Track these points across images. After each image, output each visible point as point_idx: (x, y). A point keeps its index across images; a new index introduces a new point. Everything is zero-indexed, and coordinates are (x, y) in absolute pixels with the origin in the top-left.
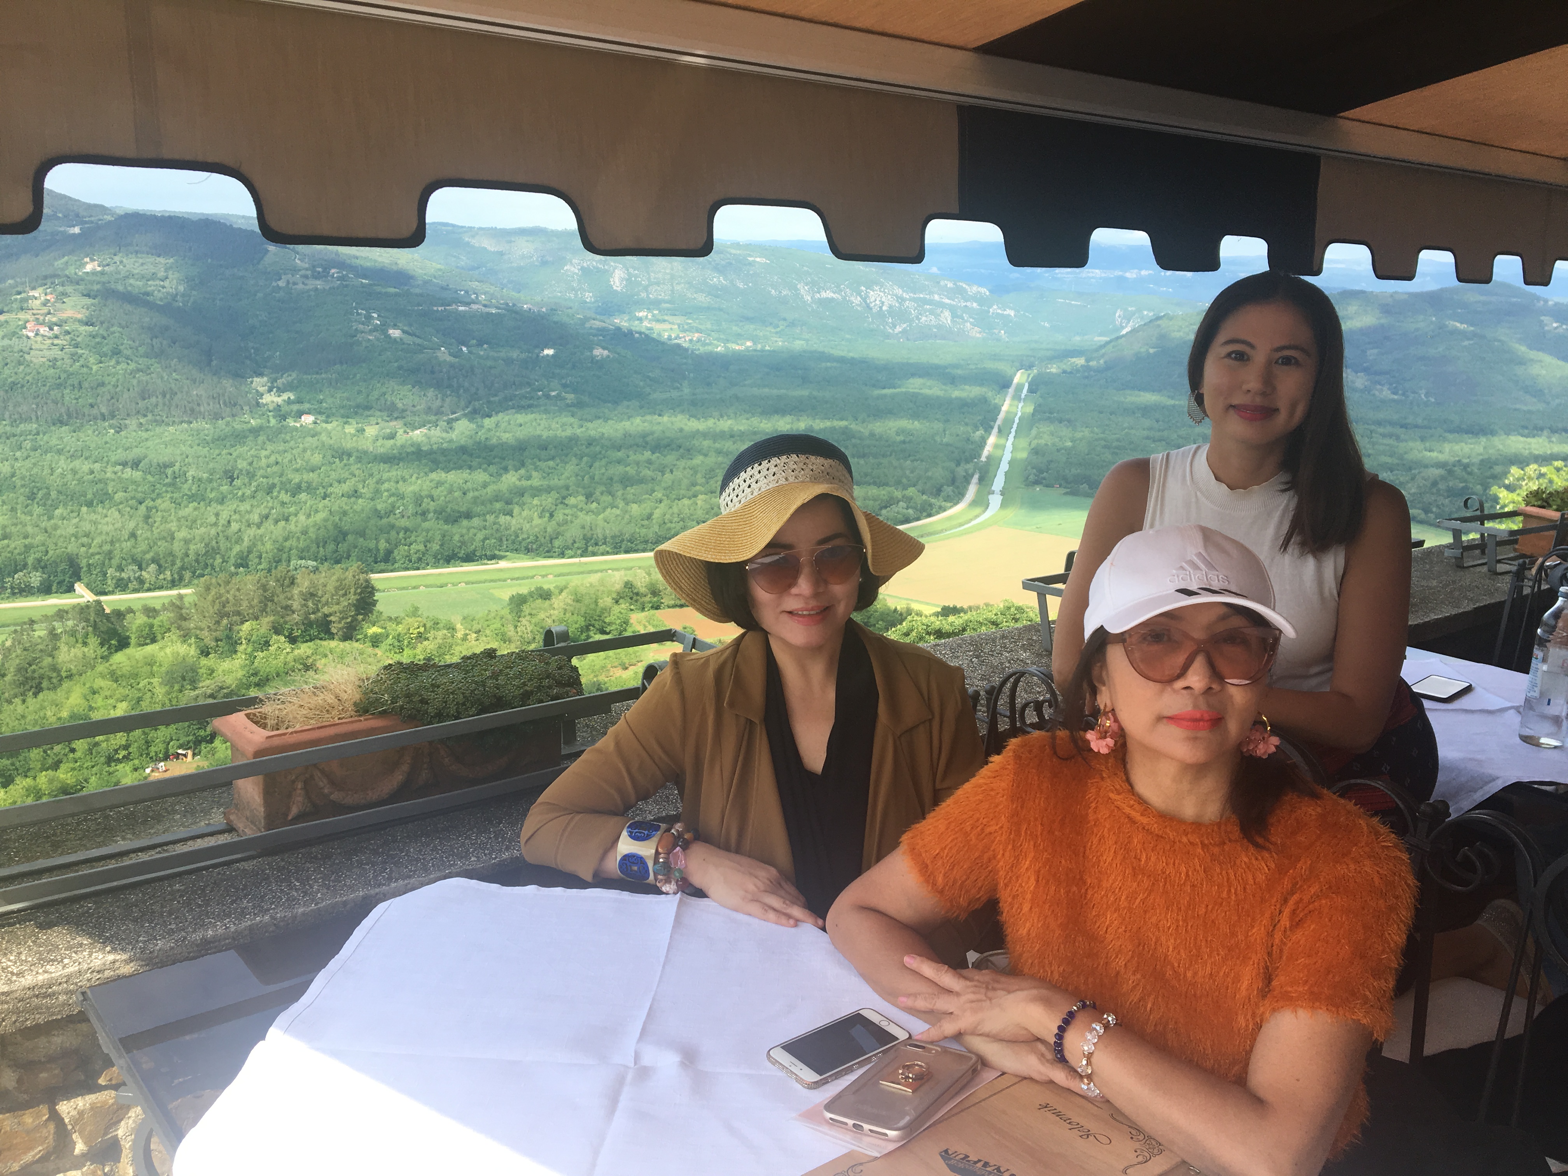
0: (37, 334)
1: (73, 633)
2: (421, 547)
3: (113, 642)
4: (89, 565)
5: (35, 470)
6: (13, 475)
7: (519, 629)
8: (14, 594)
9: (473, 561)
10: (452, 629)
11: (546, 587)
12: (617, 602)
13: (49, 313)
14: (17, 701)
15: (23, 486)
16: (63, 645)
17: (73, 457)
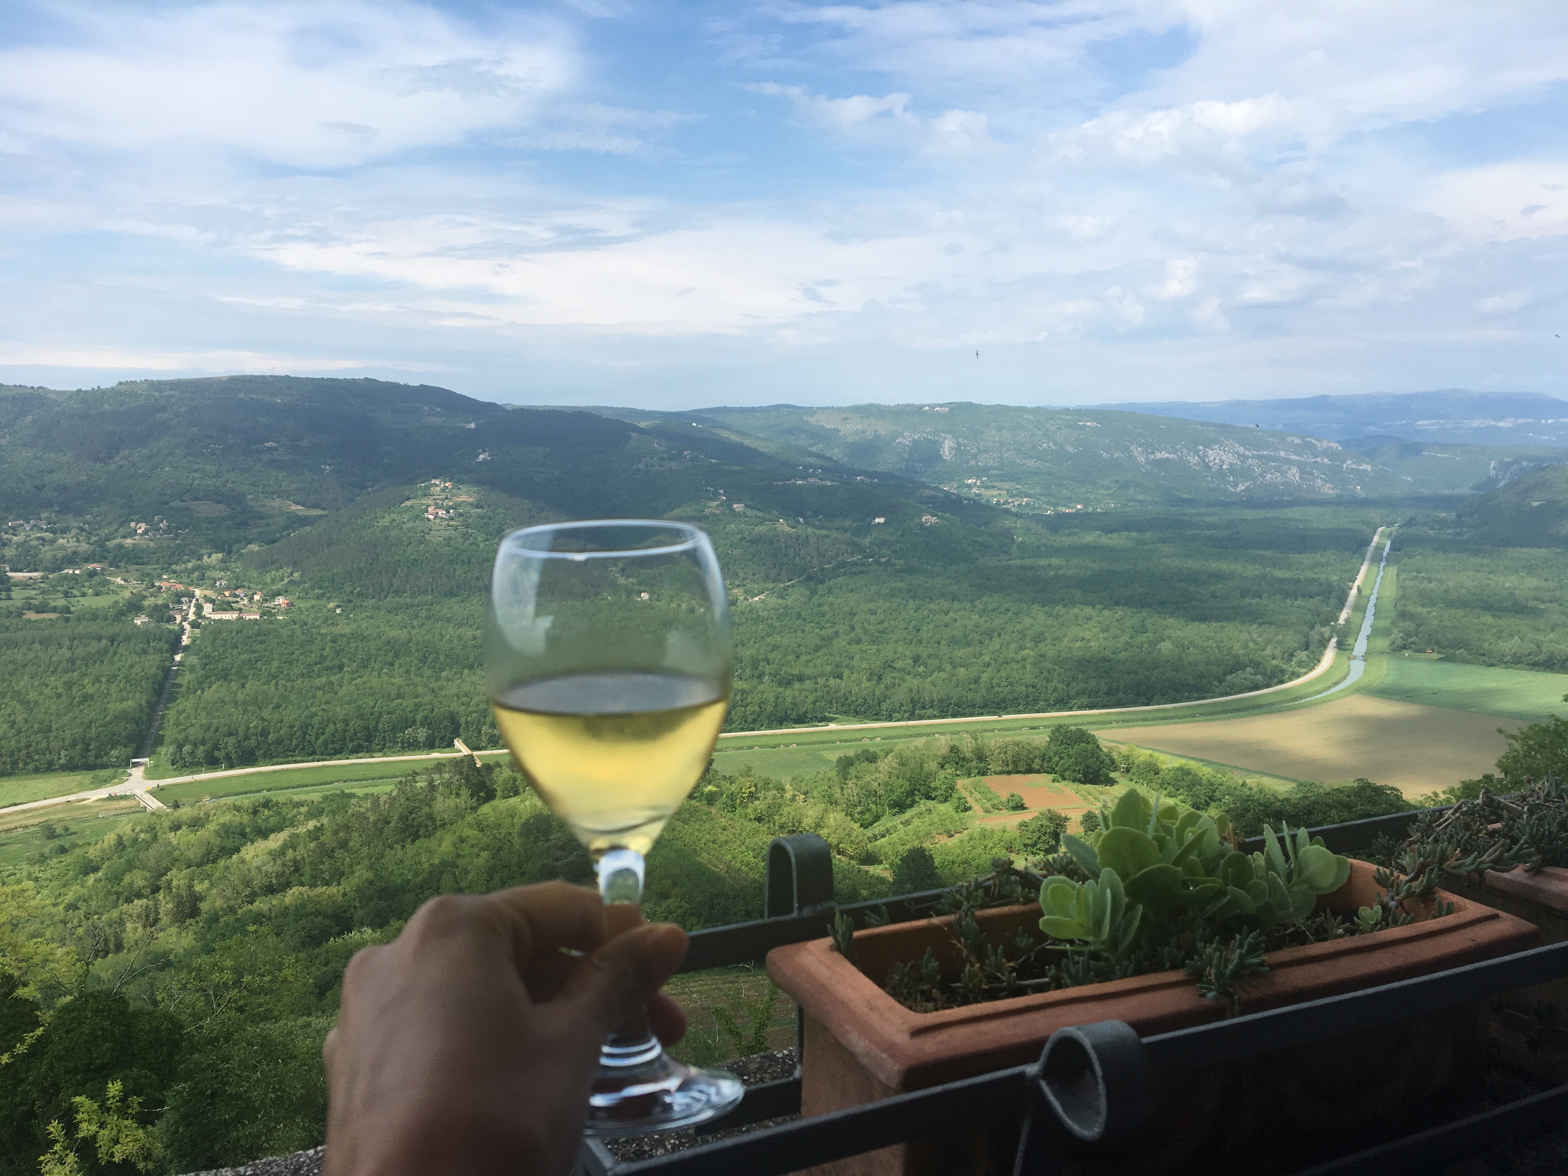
0: (436, 517)
1: (448, 785)
2: (757, 708)
3: (481, 794)
4: (467, 723)
5: (428, 637)
6: (410, 642)
7: (845, 792)
8: (403, 748)
9: (804, 723)
10: (781, 789)
11: (872, 750)
12: (942, 767)
13: (447, 498)
14: (398, 846)
15: (417, 650)
16: (439, 795)
17: (460, 625)
